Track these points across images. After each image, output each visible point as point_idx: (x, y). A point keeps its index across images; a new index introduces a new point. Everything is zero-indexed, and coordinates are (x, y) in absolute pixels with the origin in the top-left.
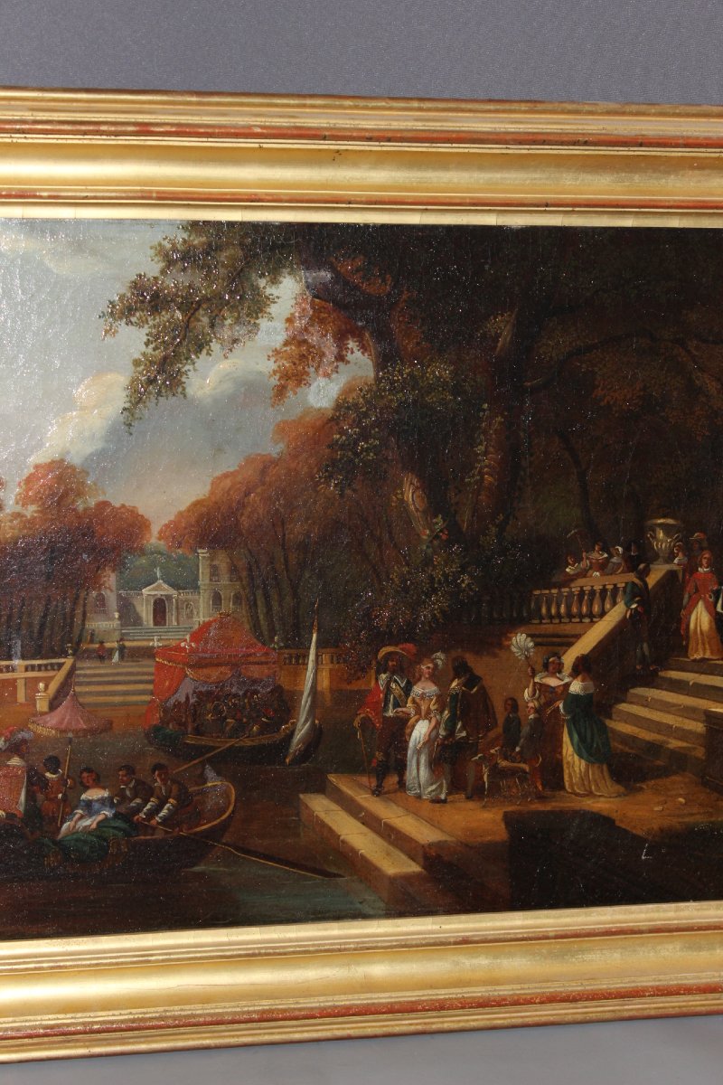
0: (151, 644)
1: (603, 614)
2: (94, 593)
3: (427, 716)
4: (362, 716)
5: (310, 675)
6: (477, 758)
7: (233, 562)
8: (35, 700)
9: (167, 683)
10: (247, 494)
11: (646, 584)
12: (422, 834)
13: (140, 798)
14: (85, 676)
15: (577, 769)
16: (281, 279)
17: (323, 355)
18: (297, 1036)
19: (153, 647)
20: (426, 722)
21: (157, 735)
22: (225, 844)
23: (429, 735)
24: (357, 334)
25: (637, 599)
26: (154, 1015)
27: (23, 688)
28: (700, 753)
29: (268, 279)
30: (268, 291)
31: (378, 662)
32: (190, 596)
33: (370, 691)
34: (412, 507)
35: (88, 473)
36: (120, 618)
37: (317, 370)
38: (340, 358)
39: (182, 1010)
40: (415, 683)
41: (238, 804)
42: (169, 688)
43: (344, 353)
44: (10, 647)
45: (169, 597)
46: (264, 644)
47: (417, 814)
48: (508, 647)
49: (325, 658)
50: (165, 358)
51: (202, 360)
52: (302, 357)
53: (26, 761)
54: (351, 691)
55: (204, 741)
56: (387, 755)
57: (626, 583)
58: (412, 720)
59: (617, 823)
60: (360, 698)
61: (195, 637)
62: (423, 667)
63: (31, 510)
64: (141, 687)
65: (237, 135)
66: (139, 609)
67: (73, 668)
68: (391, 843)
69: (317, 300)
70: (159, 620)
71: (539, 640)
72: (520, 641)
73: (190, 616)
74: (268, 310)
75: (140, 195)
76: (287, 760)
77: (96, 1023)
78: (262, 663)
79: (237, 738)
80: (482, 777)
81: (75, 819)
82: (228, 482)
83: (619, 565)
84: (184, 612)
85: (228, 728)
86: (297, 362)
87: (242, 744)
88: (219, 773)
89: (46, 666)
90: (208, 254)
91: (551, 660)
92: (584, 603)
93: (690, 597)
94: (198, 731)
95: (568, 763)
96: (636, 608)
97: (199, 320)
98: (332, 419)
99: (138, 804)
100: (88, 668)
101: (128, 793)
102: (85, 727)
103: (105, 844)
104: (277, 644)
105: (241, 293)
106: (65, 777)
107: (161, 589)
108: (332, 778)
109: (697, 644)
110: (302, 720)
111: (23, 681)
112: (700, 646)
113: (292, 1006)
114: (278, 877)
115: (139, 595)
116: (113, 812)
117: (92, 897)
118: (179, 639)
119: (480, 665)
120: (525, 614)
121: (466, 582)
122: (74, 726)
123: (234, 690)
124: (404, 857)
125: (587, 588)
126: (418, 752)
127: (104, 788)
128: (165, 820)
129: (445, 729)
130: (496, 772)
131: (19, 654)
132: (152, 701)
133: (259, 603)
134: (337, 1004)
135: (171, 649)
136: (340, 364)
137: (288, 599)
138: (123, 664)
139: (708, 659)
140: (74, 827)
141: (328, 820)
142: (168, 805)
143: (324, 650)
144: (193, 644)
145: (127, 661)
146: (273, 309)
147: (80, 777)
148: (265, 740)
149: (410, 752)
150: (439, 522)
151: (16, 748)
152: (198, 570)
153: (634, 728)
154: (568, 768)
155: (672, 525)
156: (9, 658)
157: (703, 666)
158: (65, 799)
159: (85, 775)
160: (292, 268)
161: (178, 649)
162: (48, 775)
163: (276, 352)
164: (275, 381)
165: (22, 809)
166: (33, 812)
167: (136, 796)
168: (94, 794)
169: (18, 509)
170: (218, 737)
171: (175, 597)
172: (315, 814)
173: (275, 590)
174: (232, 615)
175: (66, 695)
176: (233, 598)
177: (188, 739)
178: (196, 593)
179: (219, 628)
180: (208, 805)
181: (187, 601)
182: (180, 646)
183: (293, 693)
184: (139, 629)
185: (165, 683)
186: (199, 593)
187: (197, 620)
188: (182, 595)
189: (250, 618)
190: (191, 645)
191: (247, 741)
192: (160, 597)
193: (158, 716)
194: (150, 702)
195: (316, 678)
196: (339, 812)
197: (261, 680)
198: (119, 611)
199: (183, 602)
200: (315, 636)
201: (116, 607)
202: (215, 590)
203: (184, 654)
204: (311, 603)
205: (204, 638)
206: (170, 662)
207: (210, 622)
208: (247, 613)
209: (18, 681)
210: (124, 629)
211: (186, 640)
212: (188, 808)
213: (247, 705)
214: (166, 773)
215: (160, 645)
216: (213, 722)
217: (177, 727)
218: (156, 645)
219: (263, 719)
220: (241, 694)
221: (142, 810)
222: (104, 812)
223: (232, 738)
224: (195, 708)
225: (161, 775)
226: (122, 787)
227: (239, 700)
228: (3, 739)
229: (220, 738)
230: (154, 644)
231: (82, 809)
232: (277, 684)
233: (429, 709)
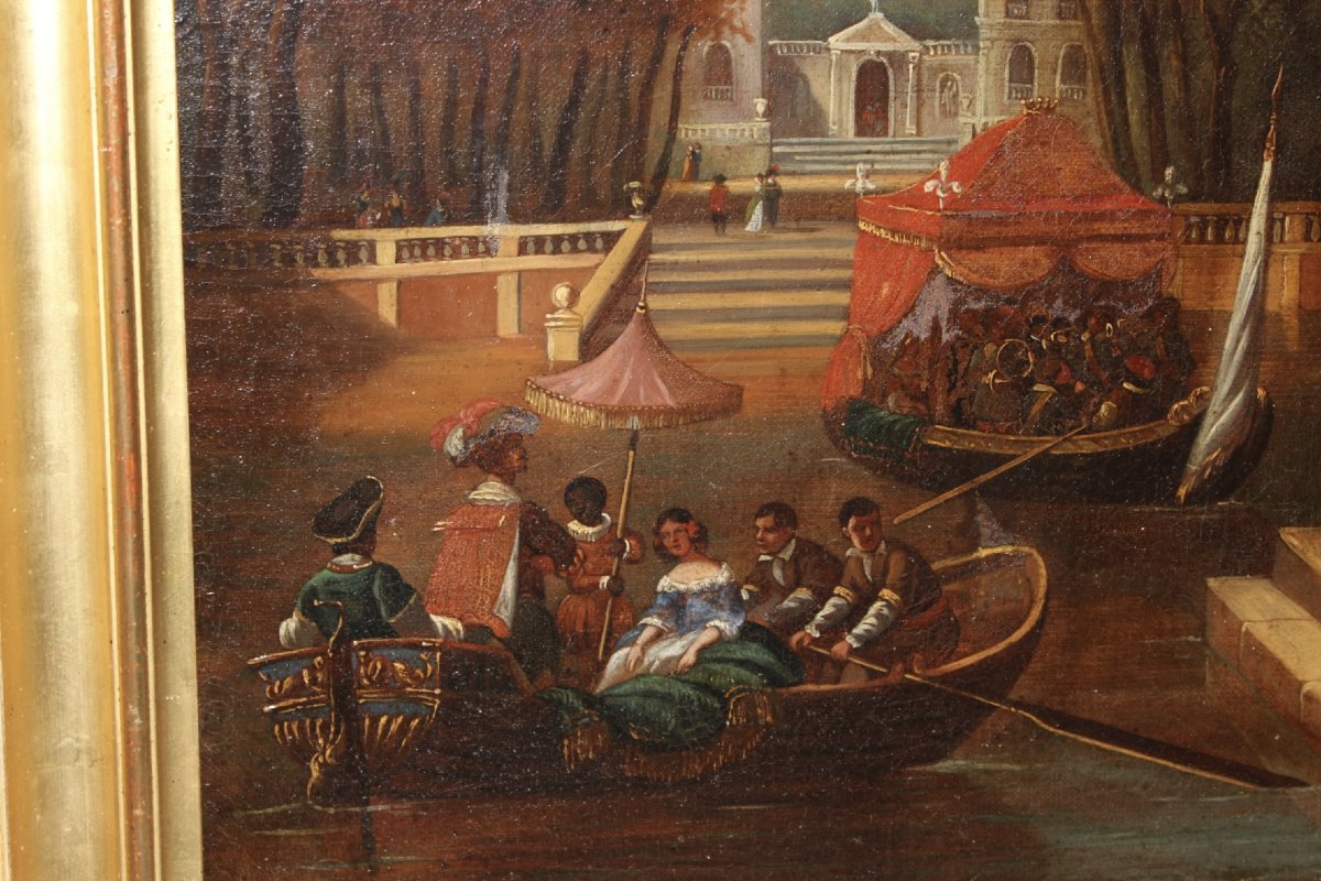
0: (848, 184)
2: (703, 46)
5: (1248, 274)
8: (543, 331)
9: (885, 291)
13: (809, 587)
14: (675, 266)
19: (851, 195)
21: (854, 424)
22: (1019, 704)
27: (513, 297)
32: (952, 58)
36: (769, 113)
41: (1054, 603)
42: (894, 296)
44: (480, 190)
45: (898, 59)
46: (1137, 187)
49: (1292, 226)
53: (518, 491)
55: (973, 440)
61: (962, 165)
64: (819, 298)
66: (817, 88)
67: (644, 247)
70: (870, 118)
73: (950, 112)
76: (1182, 492)
78: (1129, 239)
79: (1058, 433)
81: (640, 641)
84: (935, 101)
85: (1036, 408)
87: (1070, 448)
89: (574, 238)
94: (958, 416)
99: (802, 602)
100: (685, 247)
101: (777, 573)
102: (670, 402)
103: (717, 705)
104: (1172, 187)
106: (619, 535)
107: (877, 35)
108: (1291, 537)
111: (513, 279)
114: (1145, 787)
115: (818, 51)
116: (740, 622)
117: (681, 839)
118: (920, 172)
122: (643, 399)
127: (717, 561)
128: (869, 644)
131: (502, 204)
132: (847, 335)
133: (1133, 77)
135: (897, 200)
137: (1206, 67)
138: (776, 237)
140: (639, 661)
141: (1275, 643)
142: (878, 605)
143: (1286, 207)
144: (955, 187)
145: (786, 230)
147: (657, 532)
148: (1126, 439)
151: (492, 455)
156: (478, 218)
158: (617, 590)
159: (669, 526)
161: (917, 198)
162: (574, 526)
165: (506, 613)
166: (538, 625)
167: (798, 584)
168: (692, 577)
170: (1008, 432)
171: (914, 58)
172: (1243, 629)
173: (1171, 43)
174: (1058, 109)
175: (626, 317)
176: (1063, 64)
177: (935, 436)
178: (970, 48)
179: (1026, 145)
180: (978, 604)
181: (944, 70)
182: (923, 189)
183: (1204, 318)
184: (820, 144)
185: (880, 288)
186: (977, 48)
187: (969, 120)
188: (932, 53)
189: (1104, 116)
190: (951, 188)
191: (1081, 443)
192: (875, 59)
193: (860, 374)
194: (840, 339)
195: (1265, 278)
196: (1303, 623)
197: (1125, 284)
198: (767, 94)
199: (934, 71)
200: (1267, 167)
201: (759, 83)
202: (1017, 41)
203: (929, 213)
204: (1262, 80)
205: (985, 171)
206: (894, 233)
207: (1001, 129)
208: (1098, 104)
209: (501, 279)
210: (777, 144)
211: (936, 176)
212: (929, 614)
213: (1088, 347)
214: (876, 523)
215: (871, 186)
216: (998, 392)
217: (907, 405)
218: (859, 186)
219: (1125, 385)
220: (1072, 319)
221: (813, 618)
222: (717, 623)
223: (1045, 434)
224: (954, 355)
225: (863, 529)
226: (763, 558)
227: (1067, 334)
228: (460, 432)
229: (1014, 435)
230: (854, 184)
231: (660, 616)
232: (1165, 295)
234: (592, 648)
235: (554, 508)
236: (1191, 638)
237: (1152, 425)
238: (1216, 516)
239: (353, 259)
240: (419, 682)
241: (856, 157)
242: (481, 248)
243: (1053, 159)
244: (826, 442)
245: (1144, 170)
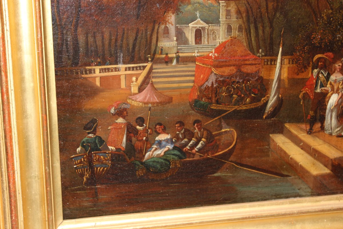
0: (194, 54)
2: (163, 27)
3: (337, 92)
4: (303, 92)
5: (277, 71)
7: (238, 9)
8: (131, 87)
9: (202, 76)
12: (331, 154)
13: (187, 138)
14: (158, 73)
19: (194, 57)
20: (337, 95)
21: (196, 105)
22: (231, 162)
23: (338, 101)
27: (124, 80)
31: (313, 63)
33: (308, 79)
36: (177, 40)
40: (332, 74)
41: (238, 140)
42: (203, 78)
44: (117, 57)
45: (203, 28)
46: (254, 54)
47: (329, 143)
49: (286, 61)
53: (126, 120)
54: (299, 79)
55: (221, 107)
56: (315, 112)
58: (329, 94)
60: (303, 82)
61: (217, 50)
62: (337, 65)
64: (188, 78)
66: (187, 35)
67: (151, 69)
68: (315, 158)
70: (198, 41)
73: (214, 39)
76: (264, 117)
78: (252, 64)
79: (238, 105)
81: (152, 150)
84: (211, 37)
85: (234, 100)
87: (241, 108)
89: (136, 67)
94: (217, 102)
99: (186, 141)
100: (160, 69)
101: (180, 136)
102: (157, 101)
103: (168, 163)
104: (261, 53)
106: (147, 129)
107: (199, 24)
108: (287, 125)
110: (273, 94)
111: (124, 76)
114: (258, 178)
115: (186, 27)
116: (173, 146)
117: (161, 191)
118: (209, 52)
122: (152, 100)
123: (237, 79)
124: (322, 166)
126: (332, 111)
127: (168, 134)
128: (200, 150)
131: (121, 60)
132: (194, 86)
133: (252, 31)
135: (204, 57)
137: (268, 29)
138: (179, 66)
140: (152, 155)
141: (284, 148)
142: (201, 142)
143: (285, 57)
145: (181, 64)
147: (155, 128)
148: (253, 106)
149: (327, 111)
151: (120, 113)
152: (220, 12)
156: (116, 63)
158: (147, 140)
159: (158, 127)
161: (208, 57)
162: (138, 127)
165: (124, 145)
166: (131, 148)
167: (185, 138)
168: (163, 137)
170: (228, 105)
171: (207, 28)
172: (277, 145)
173: (260, 24)
174: (237, 38)
175: (148, 84)
176: (238, 28)
177: (213, 106)
178: (218, 26)
179: (231, 46)
180: (222, 141)
181: (213, 30)
182: (209, 55)
183: (268, 80)
184: (188, 46)
185: (201, 76)
186: (220, 26)
187: (218, 41)
188: (211, 27)
189: (247, 39)
190: (215, 55)
191: (243, 107)
192: (199, 28)
193: (197, 94)
194: (192, 87)
195: (281, 72)
196: (290, 143)
197: (252, 74)
198: (176, 36)
199: (211, 31)
200: (281, 49)
201: (175, 34)
202: (228, 24)
203: (211, 60)
204: (279, 31)
205: (222, 51)
206: (203, 64)
207: (225, 42)
208: (245, 37)
209: (121, 76)
210: (179, 47)
211: (212, 52)
212: (212, 143)
213: (244, 87)
214: (201, 125)
215: (198, 55)
216: (226, 97)
217: (207, 100)
218: (196, 55)
219: (252, 95)
220: (241, 81)
221: (188, 145)
222: (168, 146)
223: (235, 105)
224: (216, 89)
225: (198, 126)
226: (177, 133)
227: (240, 85)
228: (114, 108)
229: (229, 106)
230: (195, 55)
231: (156, 145)
232: (260, 76)
233: (338, 87)
234: (142, 152)
235: (133, 123)
236: (267, 147)
237: (258, 103)
238: (271, 122)
239: (90, 73)
240: (106, 160)
241: (195, 49)
242: (117, 70)
243: (236, 48)
244: (190, 108)
245: (255, 50)
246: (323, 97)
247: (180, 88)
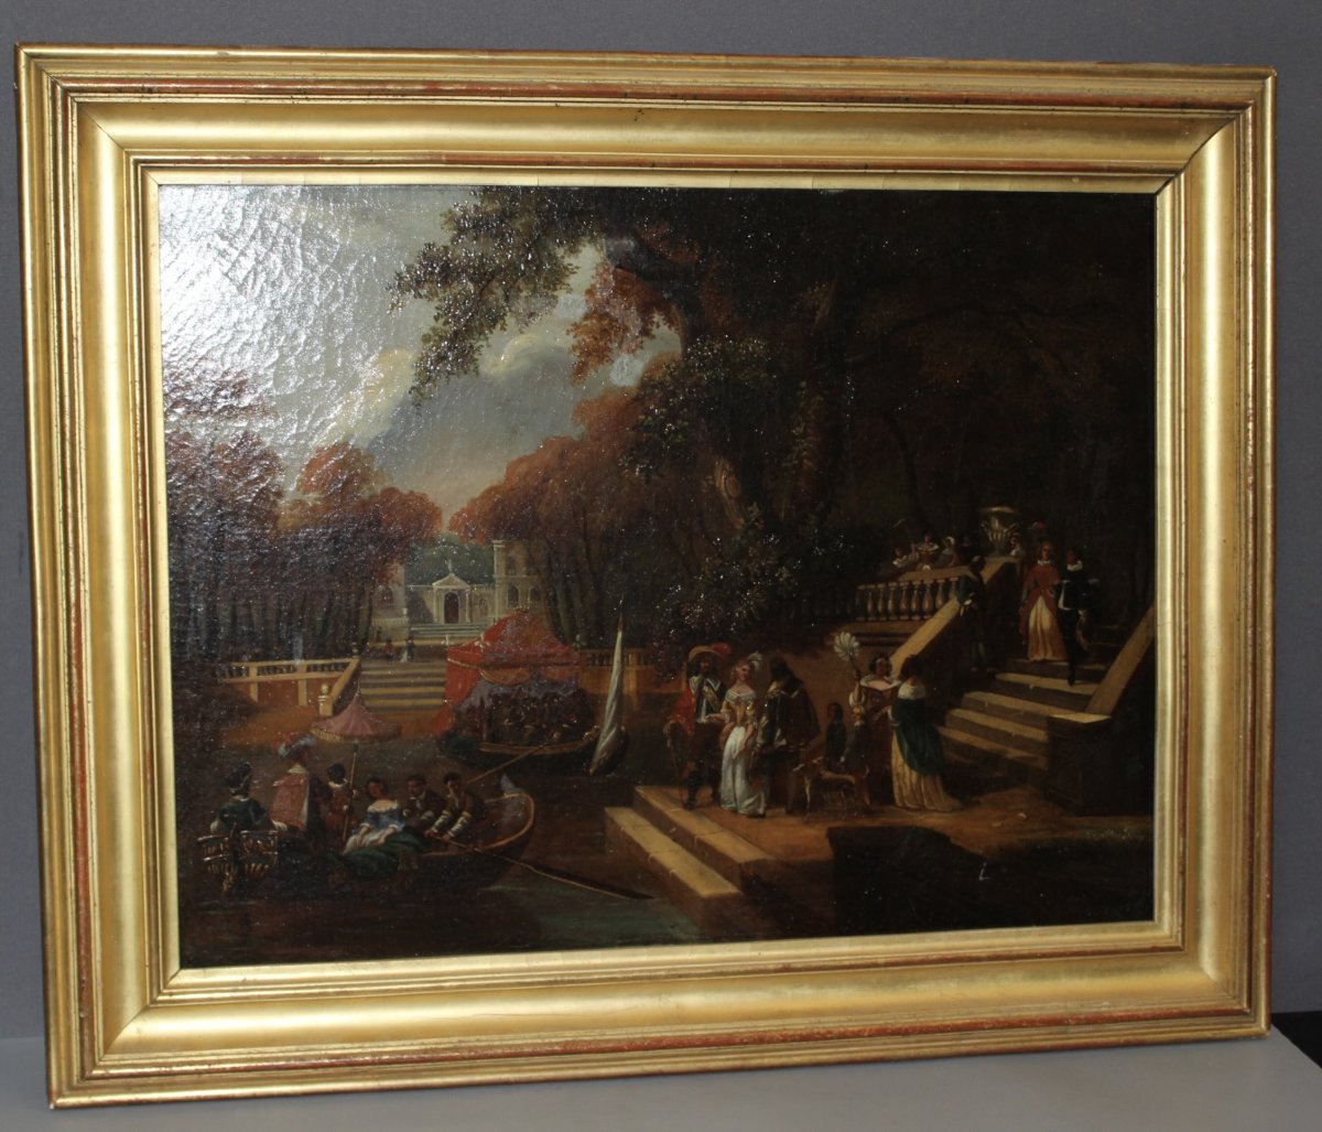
0: (442, 642)
1: (934, 611)
2: (381, 588)
3: (743, 722)
4: (671, 722)
5: (615, 677)
6: (797, 769)
7: (531, 556)
8: (318, 703)
9: (460, 686)
10: (545, 480)
11: (980, 578)
12: (739, 852)
13: (432, 810)
14: (371, 677)
15: (908, 782)
16: (581, 248)
17: (626, 329)
18: (604, 1071)
19: (445, 646)
20: (742, 728)
21: (449, 741)
22: (525, 862)
23: (746, 744)
24: (663, 307)
25: (971, 595)
26: (447, 1046)
27: (305, 690)
28: (1042, 763)
29: (567, 247)
30: (567, 261)
31: (689, 664)
32: (484, 591)
33: (680, 695)
34: (724, 494)
35: (373, 457)
36: (409, 614)
37: (620, 347)
38: (645, 332)
39: (478, 1040)
40: (730, 686)
41: (538, 818)
42: (464, 687)
43: (649, 327)
44: (291, 646)
45: (460, 591)
46: (565, 643)
47: (732, 830)
48: (831, 648)
49: (632, 658)
50: (456, 333)
51: (495, 335)
52: (604, 332)
53: (308, 769)
54: (660, 695)
55: (500, 749)
56: (699, 763)
57: (960, 578)
58: (727, 727)
59: (952, 840)
61: (490, 635)
62: (738, 669)
63: (312, 498)
64: (432, 689)
65: (532, 93)
66: (428, 604)
67: (358, 669)
68: (703, 860)
69: (619, 270)
70: (451, 616)
71: (865, 639)
72: (844, 640)
73: (484, 612)
74: (567, 281)
75: (429, 158)
76: (591, 771)
77: (386, 1053)
78: (562, 664)
79: (536, 745)
80: (804, 790)
81: (361, 832)
82: (523, 468)
83: (951, 557)
84: (478, 608)
85: (526, 735)
86: (598, 337)
87: (541, 752)
88: (517, 784)
89: (329, 666)
90: (502, 222)
91: (879, 661)
92: (914, 599)
93: (1029, 592)
94: (493, 738)
95: (898, 774)
96: (970, 605)
97: (492, 293)
98: (637, 399)
99: (429, 817)
100: (374, 669)
101: (418, 805)
102: (371, 732)
103: (394, 860)
104: (579, 643)
105: (537, 262)
106: (351, 787)
107: (455, 583)
108: (640, 790)
109: (1038, 644)
110: (607, 726)
111: (305, 683)
112: (1041, 646)
113: (598, 1038)
115: (428, 589)
116: (403, 825)
117: (380, 918)
118: (473, 637)
119: (800, 667)
120: (849, 611)
121: (785, 575)
122: (359, 731)
123: (533, 694)
124: (719, 877)
125: (916, 583)
126: (734, 762)
127: (392, 799)
128: (459, 836)
129: (763, 737)
130: (819, 784)
131: (301, 651)
132: (444, 705)
133: (559, 598)
134: (646, 1035)
135: (464, 648)
136: (645, 339)
137: (591, 593)
139: (1051, 661)
140: (361, 841)
141: (636, 836)
142: (461, 819)
143: (630, 650)
144: (488, 644)
145: (417, 661)
146: (572, 280)
147: (367, 787)
148: (566, 748)
149: (725, 762)
150: (755, 510)
151: (298, 756)
152: (493, 562)
153: (969, 736)
154: (898, 779)
155: (1009, 515)
156: (290, 657)
157: (1044, 669)
158: (350, 811)
159: (372, 784)
160: (593, 237)
161: (471, 647)
162: (332, 784)
163: (576, 326)
164: (574, 358)
165: (304, 821)
166: (316, 825)
167: (426, 809)
168: (382, 806)
169: (299, 496)
170: (516, 744)
171: (468, 591)
172: (622, 829)
173: (576, 584)
174: (530, 611)
175: (352, 698)
176: (531, 593)
177: (483, 746)
178: (491, 587)
179: (516, 626)
180: (505, 818)
181: (481, 596)
182: (474, 644)
183: (597, 697)
184: (430, 626)
185: (457, 684)
186: (494, 587)
187: (492, 616)
188: (475, 589)
189: (549, 614)
190: (486, 644)
191: (547, 749)
192: (452, 592)
193: (450, 721)
194: (441, 706)
195: (622, 681)
196: (647, 827)
197: (562, 682)
198: (408, 607)
199: (477, 596)
200: (620, 635)
201: (404, 603)
202: (511, 584)
203: (478, 654)
206: (462, 662)
207: (506, 619)
208: (546, 609)
209: (300, 682)
211: (479, 639)
212: (484, 822)
213: (547, 709)
214: (459, 784)
215: (452, 643)
216: (510, 728)
217: (471, 733)
218: (447, 643)
219: (564, 725)
220: (540, 698)
221: (434, 823)
222: (393, 825)
223: (530, 746)
224: (490, 712)
225: (454, 785)
226: (413, 798)
228: (284, 745)
229: (517, 746)
230: (445, 643)
231: (369, 822)
232: (579, 687)
233: (745, 714)
234: (340, 836)
236: (599, 833)
237: (576, 742)
238: (606, 781)
239: (240, 674)
240: (269, 849)
241: (445, 632)
242: (292, 669)
243: (528, 632)
244: (437, 749)
245: (567, 635)
246: (716, 734)
247: (417, 708)
